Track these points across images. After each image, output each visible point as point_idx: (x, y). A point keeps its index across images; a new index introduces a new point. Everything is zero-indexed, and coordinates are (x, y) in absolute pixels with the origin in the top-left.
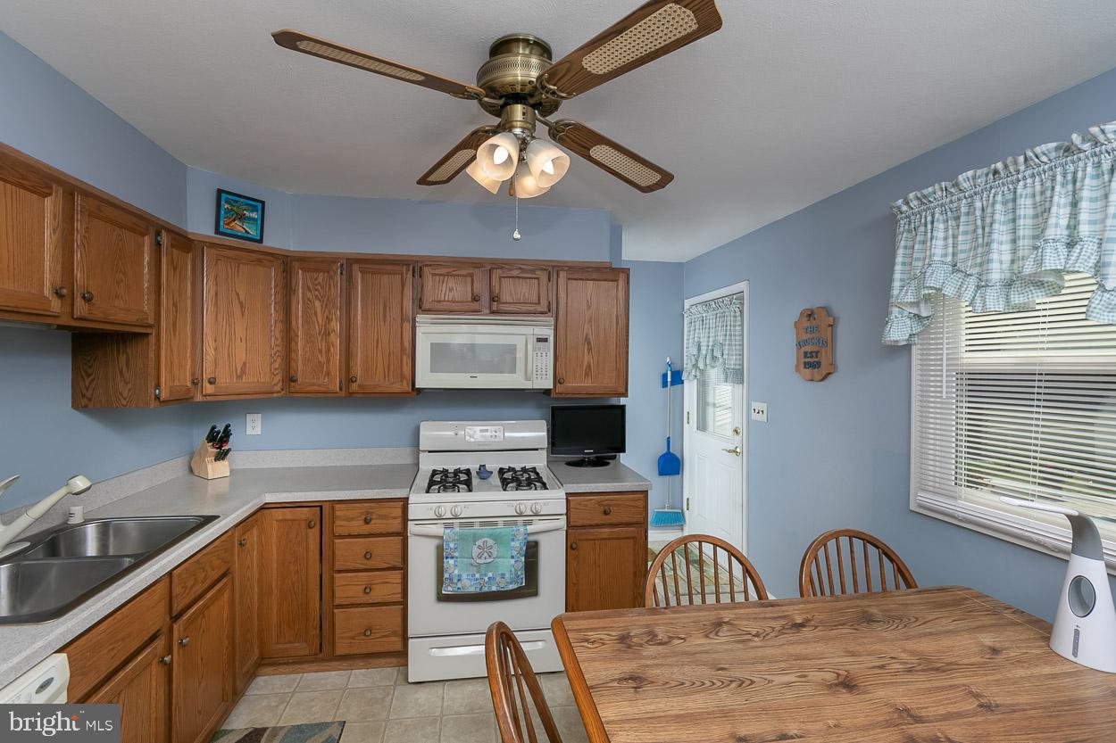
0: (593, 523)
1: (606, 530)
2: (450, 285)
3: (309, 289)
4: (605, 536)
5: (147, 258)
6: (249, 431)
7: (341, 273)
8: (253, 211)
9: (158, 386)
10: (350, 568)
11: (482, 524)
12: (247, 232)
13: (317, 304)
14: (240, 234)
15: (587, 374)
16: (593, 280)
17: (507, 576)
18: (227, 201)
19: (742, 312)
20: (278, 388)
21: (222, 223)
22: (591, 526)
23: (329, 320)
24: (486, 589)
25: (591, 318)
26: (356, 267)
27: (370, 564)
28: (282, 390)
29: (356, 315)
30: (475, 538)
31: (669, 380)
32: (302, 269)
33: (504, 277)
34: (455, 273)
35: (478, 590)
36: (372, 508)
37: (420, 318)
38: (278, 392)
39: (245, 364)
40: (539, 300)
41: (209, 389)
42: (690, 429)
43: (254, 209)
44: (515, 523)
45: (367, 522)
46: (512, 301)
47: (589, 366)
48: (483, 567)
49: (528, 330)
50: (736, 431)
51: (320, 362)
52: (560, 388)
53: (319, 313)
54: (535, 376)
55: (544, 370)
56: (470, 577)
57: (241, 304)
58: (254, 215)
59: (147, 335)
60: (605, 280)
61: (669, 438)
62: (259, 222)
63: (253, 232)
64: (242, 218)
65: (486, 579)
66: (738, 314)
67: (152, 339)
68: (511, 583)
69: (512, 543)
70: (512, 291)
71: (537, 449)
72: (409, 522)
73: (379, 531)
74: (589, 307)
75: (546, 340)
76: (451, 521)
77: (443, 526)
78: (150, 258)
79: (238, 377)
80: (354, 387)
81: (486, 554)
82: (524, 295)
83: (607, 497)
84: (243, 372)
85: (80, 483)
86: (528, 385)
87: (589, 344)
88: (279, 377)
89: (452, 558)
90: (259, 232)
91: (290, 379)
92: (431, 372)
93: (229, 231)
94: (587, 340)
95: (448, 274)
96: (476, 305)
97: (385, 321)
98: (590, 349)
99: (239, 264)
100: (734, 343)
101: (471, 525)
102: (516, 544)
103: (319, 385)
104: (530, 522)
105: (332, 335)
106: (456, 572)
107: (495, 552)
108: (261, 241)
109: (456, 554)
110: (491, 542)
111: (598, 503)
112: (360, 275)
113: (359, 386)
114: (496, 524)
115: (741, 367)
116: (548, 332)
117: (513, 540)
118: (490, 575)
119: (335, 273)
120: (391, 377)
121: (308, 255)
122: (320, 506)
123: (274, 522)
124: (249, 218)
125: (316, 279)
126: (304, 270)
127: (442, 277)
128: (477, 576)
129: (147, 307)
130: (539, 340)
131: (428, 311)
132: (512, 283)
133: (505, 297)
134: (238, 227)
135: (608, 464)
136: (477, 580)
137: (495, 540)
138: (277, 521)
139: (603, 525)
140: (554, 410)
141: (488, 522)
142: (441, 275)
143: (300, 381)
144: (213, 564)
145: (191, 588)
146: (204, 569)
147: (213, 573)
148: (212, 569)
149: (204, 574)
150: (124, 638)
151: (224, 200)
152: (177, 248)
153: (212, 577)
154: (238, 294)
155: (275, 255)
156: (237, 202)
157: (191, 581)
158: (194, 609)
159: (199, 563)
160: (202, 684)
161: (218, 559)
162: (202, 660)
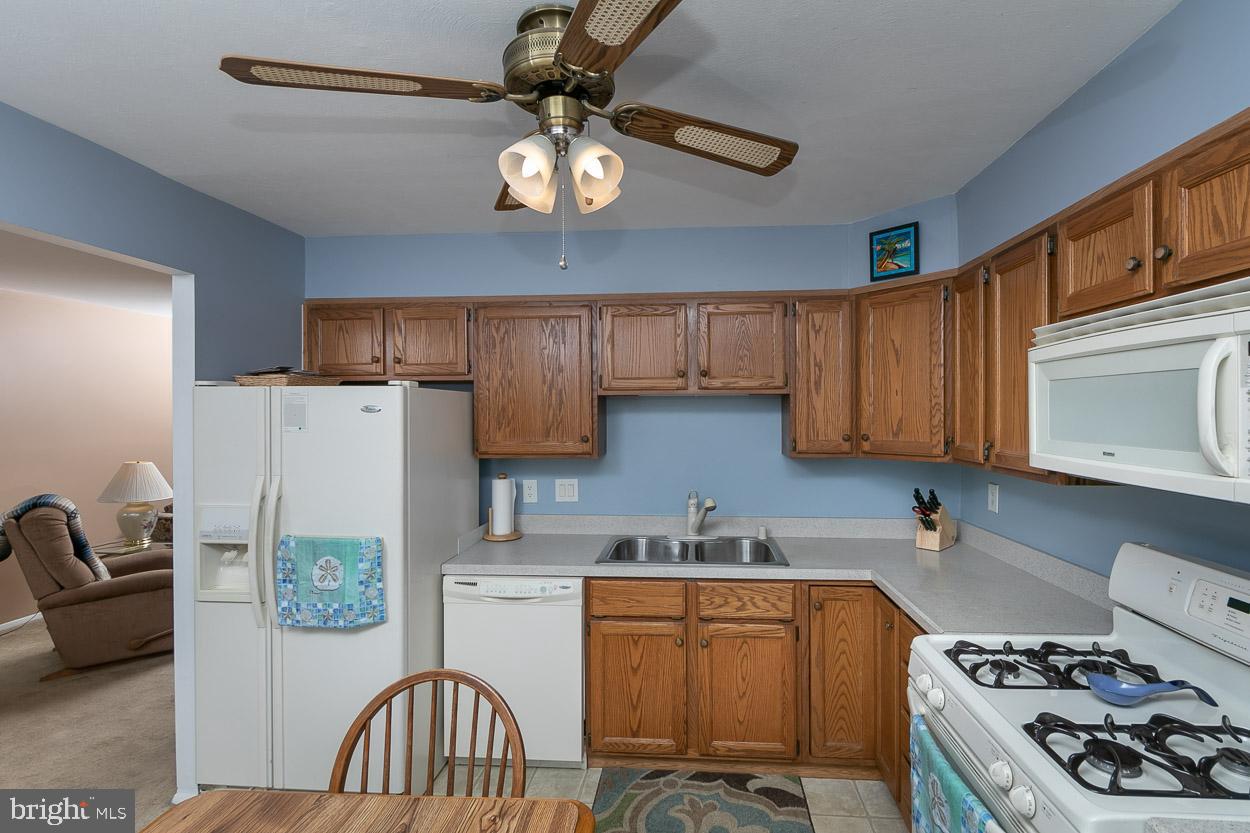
2: (1099, 248)
3: (964, 315)
7: (986, 283)
8: (905, 240)
9: (794, 440)
12: (900, 267)
13: (969, 333)
14: (893, 273)
18: (879, 243)
20: (940, 451)
21: (875, 268)
23: (975, 356)
26: (995, 266)
28: (946, 453)
29: (995, 346)
33: (1195, 185)
34: (1107, 217)
37: (1038, 333)
38: (939, 456)
39: (901, 420)
41: (865, 446)
43: (906, 236)
46: (1217, 242)
49: (1225, 322)
51: (970, 418)
53: (971, 349)
57: (896, 351)
58: (908, 244)
59: (788, 395)
62: (913, 249)
63: (906, 264)
64: (894, 253)
67: (791, 398)
78: (777, 331)
79: (894, 434)
84: (900, 429)
88: (940, 438)
90: (913, 262)
91: (950, 442)
93: (883, 274)
96: (1141, 282)
99: (894, 306)
103: (969, 452)
105: (977, 377)
108: (917, 270)
112: (998, 277)
119: (978, 285)
121: (966, 270)
124: (903, 250)
125: (968, 301)
126: (960, 291)
127: (1087, 238)
131: (1067, 317)
132: (1217, 190)
133: (1203, 233)
134: (891, 266)
142: (1082, 236)
144: (755, 600)
145: (720, 606)
146: (740, 599)
147: (754, 610)
148: (754, 604)
149: (741, 603)
150: (638, 601)
151: (875, 242)
152: (815, 312)
153: (751, 611)
154: (893, 341)
155: (933, 283)
156: (886, 238)
157: (718, 600)
158: (727, 625)
159: (731, 589)
160: (745, 700)
161: (763, 600)
162: (744, 679)
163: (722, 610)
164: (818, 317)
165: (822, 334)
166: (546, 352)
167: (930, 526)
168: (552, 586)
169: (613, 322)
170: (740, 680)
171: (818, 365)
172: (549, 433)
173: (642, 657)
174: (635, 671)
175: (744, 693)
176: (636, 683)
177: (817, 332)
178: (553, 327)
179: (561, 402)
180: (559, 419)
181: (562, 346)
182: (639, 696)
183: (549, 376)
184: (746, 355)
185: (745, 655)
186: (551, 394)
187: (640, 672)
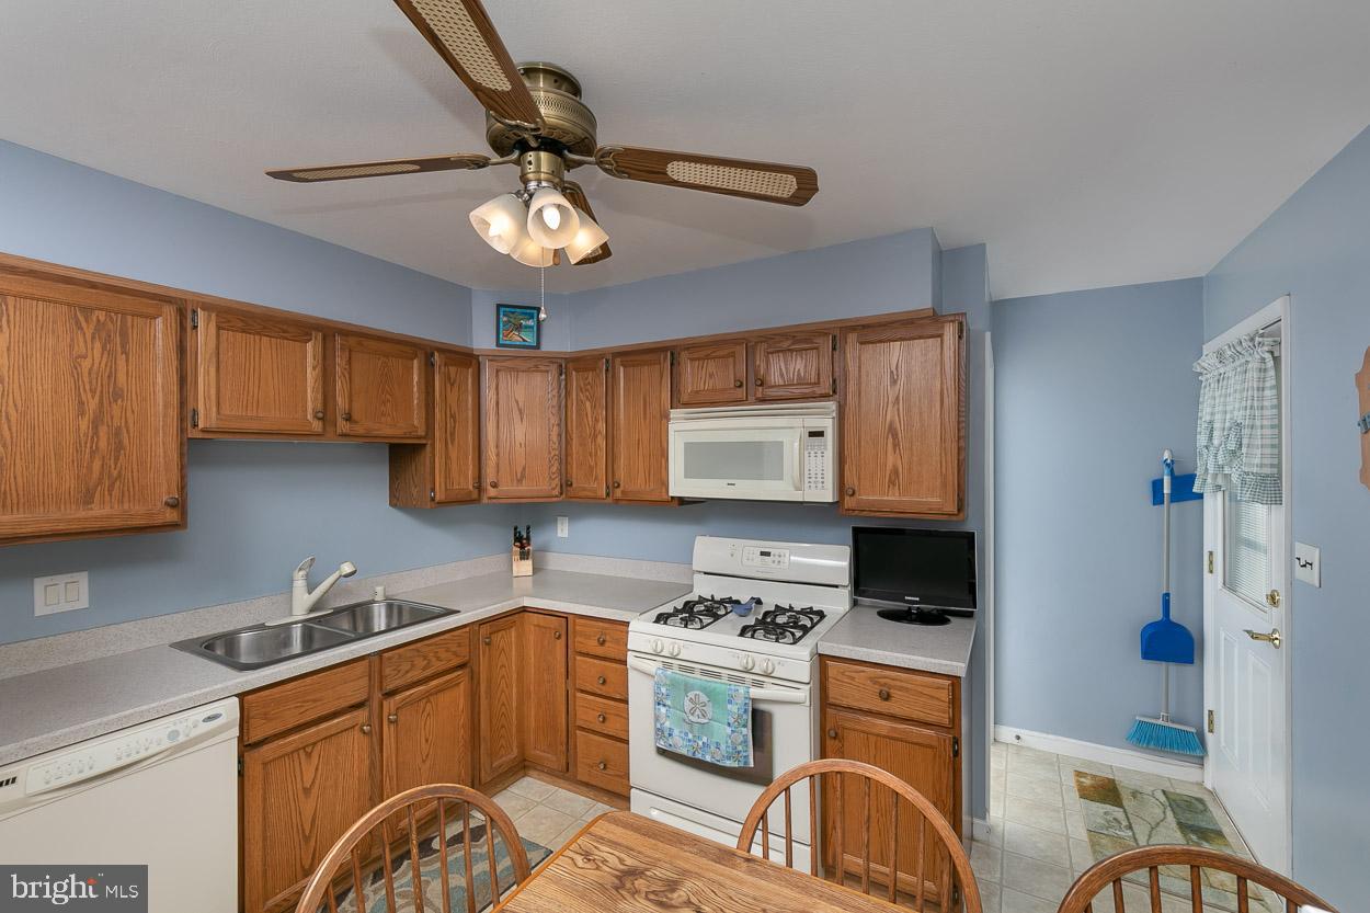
0: (865, 706)
1: (883, 722)
2: (710, 370)
3: (581, 390)
4: (884, 733)
5: (416, 379)
6: (560, 535)
7: (607, 370)
8: (529, 319)
9: (433, 490)
10: (588, 689)
11: (704, 672)
12: (524, 340)
13: (588, 404)
14: (517, 343)
15: (892, 483)
16: (901, 339)
17: (723, 747)
18: (505, 315)
19: (1277, 360)
20: (556, 492)
21: (501, 336)
22: (860, 711)
23: (597, 420)
24: (699, 756)
25: (898, 398)
26: (618, 360)
27: (604, 690)
28: (561, 494)
29: (618, 415)
30: (687, 688)
31: (1167, 490)
32: (575, 370)
33: (772, 353)
34: (717, 354)
35: (690, 755)
36: (606, 629)
37: (674, 413)
38: (557, 496)
39: (524, 469)
40: (819, 379)
41: (492, 492)
42: (1212, 583)
43: (530, 316)
44: (742, 681)
45: (603, 643)
46: (781, 383)
47: (895, 471)
48: (696, 727)
49: (797, 421)
50: (1273, 599)
51: (590, 466)
52: (849, 502)
53: (589, 415)
54: (807, 485)
55: (819, 476)
56: (683, 735)
57: (520, 411)
58: (531, 323)
59: (424, 445)
60: (920, 338)
61: (1168, 595)
62: (535, 328)
63: (530, 339)
64: (519, 328)
65: (701, 743)
66: (1270, 363)
67: (428, 448)
68: (729, 758)
69: (729, 706)
70: (783, 369)
71: (837, 586)
72: (629, 653)
73: (612, 656)
74: (894, 382)
75: (820, 434)
76: (670, 661)
77: (661, 665)
78: (419, 379)
79: (518, 481)
80: (618, 493)
81: (698, 712)
82: (799, 374)
83: (888, 673)
84: (523, 476)
85: (347, 568)
86: (797, 497)
87: (895, 436)
88: (557, 481)
89: (664, 705)
90: (535, 339)
91: (566, 484)
92: (686, 477)
93: (508, 342)
94: (892, 431)
95: (707, 357)
96: (741, 393)
97: (645, 418)
98: (896, 445)
99: (518, 372)
100: (1258, 423)
101: (691, 670)
102: (734, 708)
103: (590, 491)
104: (759, 684)
105: (599, 437)
106: (667, 724)
107: (709, 710)
108: (538, 347)
109: (668, 703)
110: (704, 698)
111: (871, 679)
112: (622, 369)
113: (622, 492)
114: (718, 676)
115: (1275, 471)
116: (827, 424)
117: (730, 702)
118: (705, 739)
119: (601, 371)
120: (652, 484)
121: (580, 355)
122: (565, 617)
123: (532, 628)
124: (526, 327)
125: (587, 379)
126: (577, 370)
127: (701, 362)
128: (690, 736)
129: (417, 420)
130: (812, 434)
131: (687, 405)
132: (781, 358)
133: (775, 377)
134: (516, 338)
135: (946, 622)
136: (689, 741)
137: (708, 697)
138: (535, 626)
139: (879, 715)
140: (857, 531)
141: (711, 672)
142: (699, 359)
143: (574, 485)
144: (439, 655)
145: (407, 672)
146: (425, 658)
147: (440, 663)
148: (438, 659)
149: (426, 662)
150: (315, 701)
151: (501, 313)
152: (452, 365)
153: (437, 666)
154: (517, 402)
155: (551, 359)
156: (513, 313)
157: (406, 666)
158: (412, 691)
159: (418, 651)
160: (428, 763)
161: (447, 651)
162: (427, 741)
163: (409, 675)
164: (452, 369)
165: (456, 385)
166: (86, 364)
167: (524, 556)
168: (190, 724)
169: (218, 336)
170: (423, 740)
171: (453, 416)
172: (93, 497)
173: (317, 769)
174: (307, 791)
175: (427, 756)
176: (308, 808)
177: (452, 385)
178: (99, 324)
179: (119, 447)
180: (115, 473)
181: (121, 359)
182: (313, 820)
183: (93, 404)
184: (388, 401)
185: (429, 715)
186: (96, 433)
187: (315, 791)
